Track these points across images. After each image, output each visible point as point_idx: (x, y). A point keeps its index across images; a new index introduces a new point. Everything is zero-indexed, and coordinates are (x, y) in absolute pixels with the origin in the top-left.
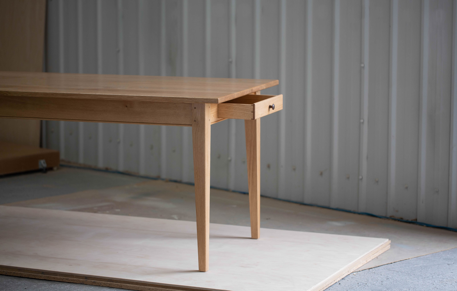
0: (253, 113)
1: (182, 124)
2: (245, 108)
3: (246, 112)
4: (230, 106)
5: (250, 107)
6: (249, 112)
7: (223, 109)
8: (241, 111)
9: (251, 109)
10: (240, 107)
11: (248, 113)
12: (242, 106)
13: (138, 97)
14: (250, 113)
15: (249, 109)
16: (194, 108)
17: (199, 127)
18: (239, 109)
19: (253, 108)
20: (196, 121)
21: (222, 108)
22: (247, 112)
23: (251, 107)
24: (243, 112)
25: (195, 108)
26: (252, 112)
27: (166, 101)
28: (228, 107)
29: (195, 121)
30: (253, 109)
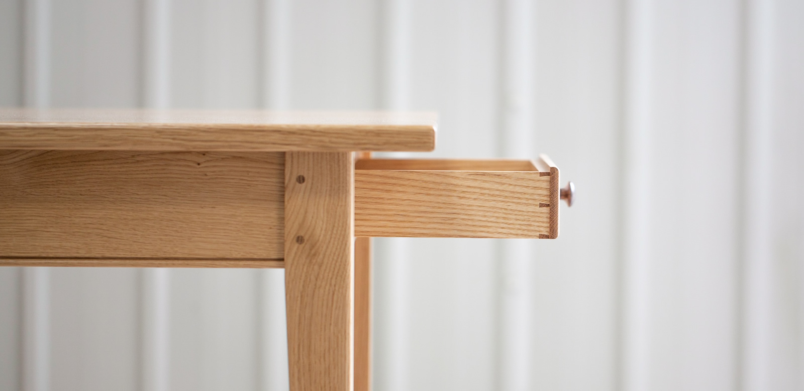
0: (546, 210)
1: (234, 256)
2: (511, 188)
3: (514, 207)
4: (438, 180)
5: (531, 184)
6: (527, 205)
7: (405, 197)
8: (492, 204)
9: (540, 192)
10: (487, 185)
11: (524, 208)
12: (497, 180)
13: (32, 133)
14: (531, 209)
15: (531, 191)
16: (294, 179)
17: (320, 266)
18: (482, 194)
19: (546, 185)
20: (306, 238)
21: (400, 189)
22: (520, 207)
23: (537, 184)
24: (500, 205)
25: (301, 179)
26: (541, 205)
27: (172, 144)
28: (431, 186)
29: (300, 240)
30: (546, 192)
